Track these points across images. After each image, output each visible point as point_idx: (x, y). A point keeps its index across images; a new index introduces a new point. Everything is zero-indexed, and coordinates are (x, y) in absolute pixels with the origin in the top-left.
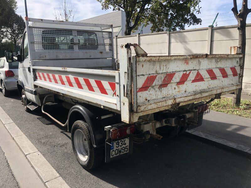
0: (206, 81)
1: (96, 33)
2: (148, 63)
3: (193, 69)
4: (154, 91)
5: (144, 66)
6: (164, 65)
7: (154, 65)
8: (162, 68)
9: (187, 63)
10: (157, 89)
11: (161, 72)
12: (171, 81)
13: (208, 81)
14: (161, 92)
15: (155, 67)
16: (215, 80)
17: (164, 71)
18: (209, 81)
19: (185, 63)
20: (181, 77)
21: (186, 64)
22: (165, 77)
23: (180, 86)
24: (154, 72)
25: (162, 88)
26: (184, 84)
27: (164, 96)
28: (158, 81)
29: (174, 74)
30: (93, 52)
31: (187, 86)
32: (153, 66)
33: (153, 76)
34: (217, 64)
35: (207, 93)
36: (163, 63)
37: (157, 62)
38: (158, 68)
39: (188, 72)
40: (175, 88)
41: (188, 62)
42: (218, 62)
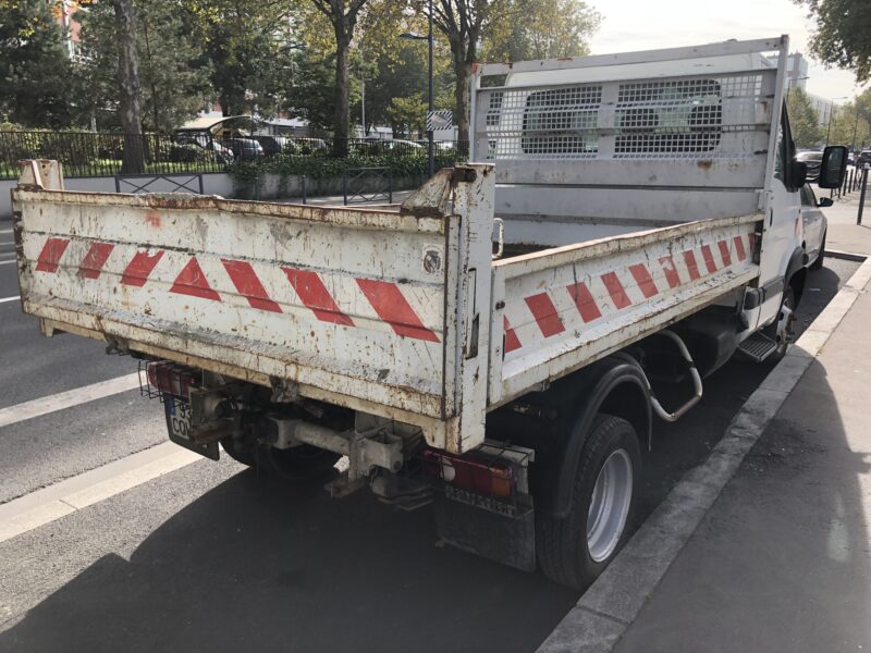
0: (227, 306)
1: (718, 80)
2: (54, 208)
3: (177, 245)
4: (68, 279)
5: (45, 213)
6: (92, 218)
7: (67, 213)
8: (86, 224)
9: (157, 223)
10: (74, 277)
11: (84, 234)
12: (102, 265)
13: (236, 306)
14: (82, 287)
15: (70, 219)
16: (272, 313)
17: (92, 235)
18: (242, 307)
19: (149, 219)
20: (130, 260)
21: (153, 224)
22: (91, 251)
23: (130, 288)
24: (67, 233)
25: (87, 279)
26: (141, 285)
27: (89, 301)
28: (72, 256)
29: (112, 247)
30: (668, 162)
31: (150, 296)
32: (64, 217)
33: (60, 240)
34: (279, 247)
35: (210, 349)
36: (89, 213)
37: (73, 208)
38: (77, 222)
39: (152, 253)
40: (115, 290)
41: (158, 220)
42: (290, 238)
